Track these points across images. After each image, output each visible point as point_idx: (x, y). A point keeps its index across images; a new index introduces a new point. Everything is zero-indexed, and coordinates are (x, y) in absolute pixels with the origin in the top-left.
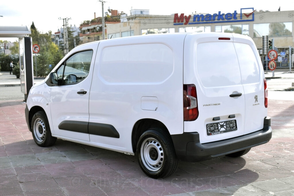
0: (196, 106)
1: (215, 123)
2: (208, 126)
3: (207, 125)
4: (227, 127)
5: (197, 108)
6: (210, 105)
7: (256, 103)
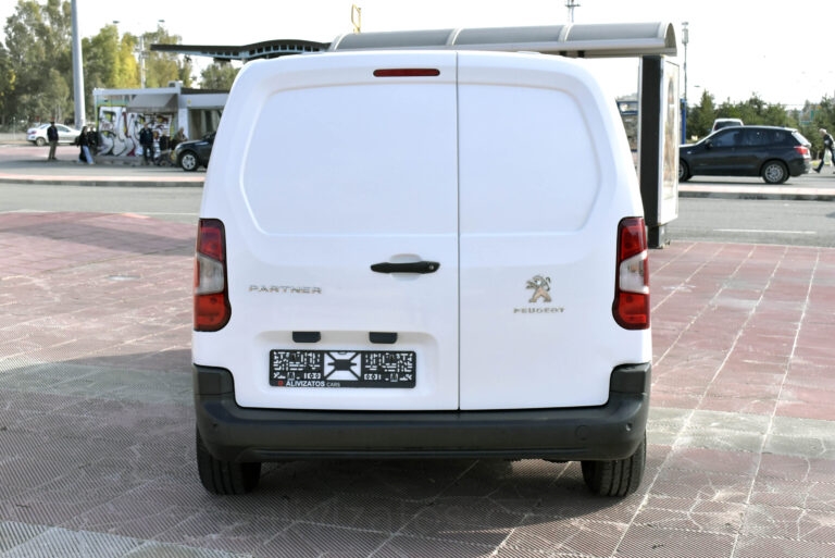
0: (220, 288)
1: (309, 352)
2: (279, 355)
3: (272, 352)
4: (364, 371)
5: (225, 293)
6: (277, 290)
7: (540, 303)
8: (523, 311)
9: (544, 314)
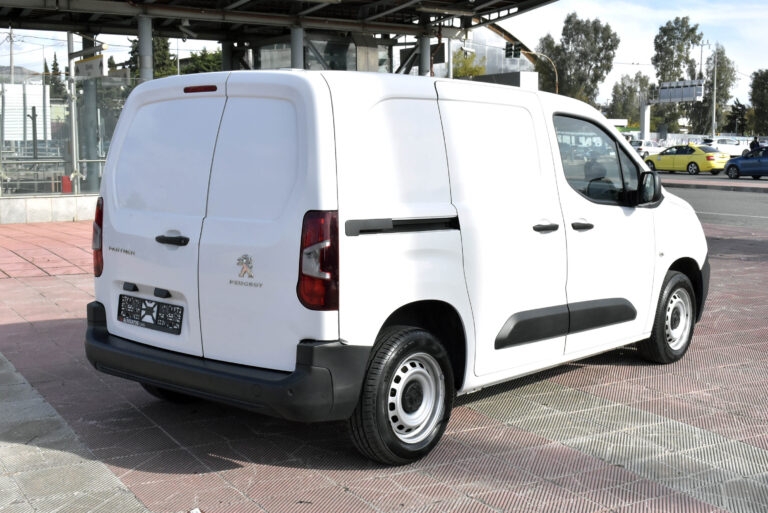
0: (99, 247)
1: (134, 298)
2: (123, 299)
3: (120, 297)
4: (158, 317)
7: (246, 279)
8: (236, 283)
9: (248, 287)
